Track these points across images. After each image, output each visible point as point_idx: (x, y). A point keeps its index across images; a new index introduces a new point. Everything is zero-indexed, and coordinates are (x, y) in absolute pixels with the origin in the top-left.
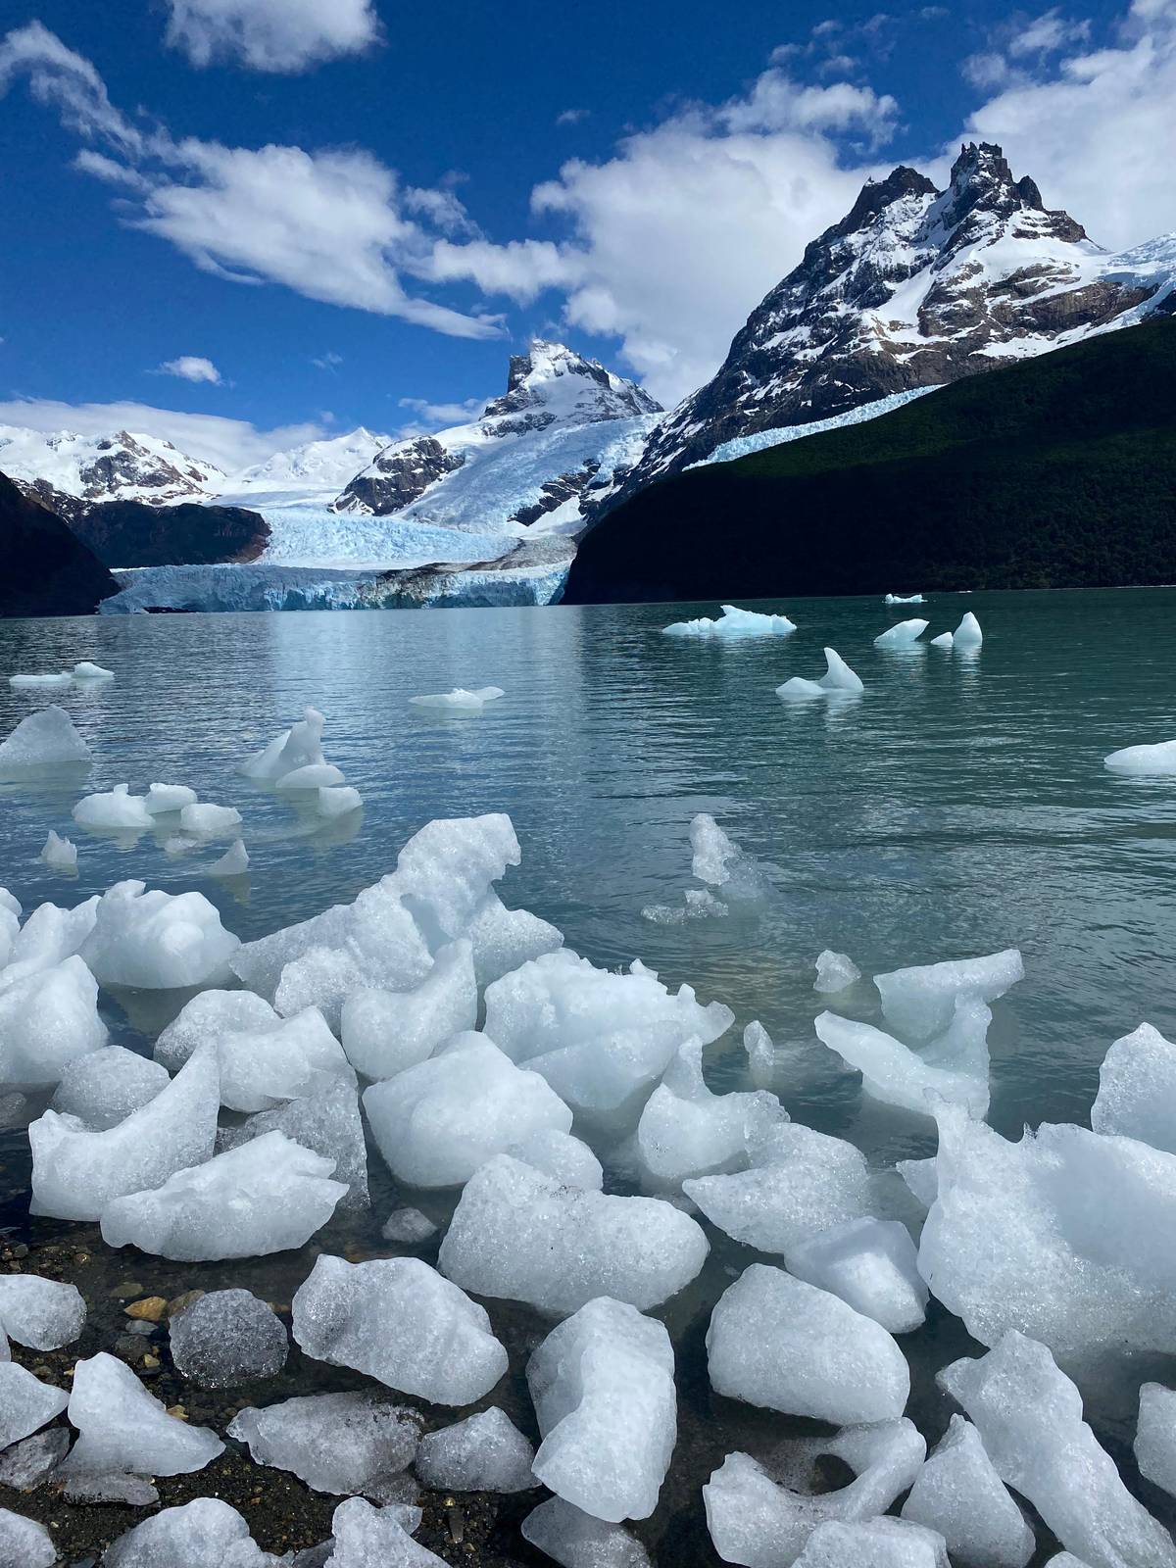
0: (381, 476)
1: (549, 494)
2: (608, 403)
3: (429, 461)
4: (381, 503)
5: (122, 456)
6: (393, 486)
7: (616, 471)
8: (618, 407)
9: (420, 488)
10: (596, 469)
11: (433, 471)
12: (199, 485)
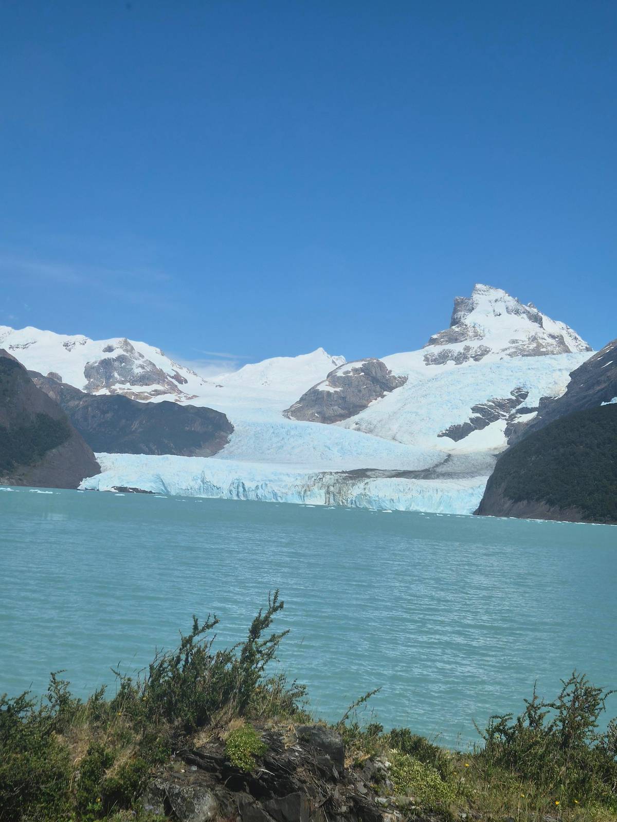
0: (332, 390)
1: (478, 415)
2: (541, 341)
3: (375, 380)
4: (329, 412)
5: (121, 359)
6: (342, 399)
7: (542, 400)
8: (549, 345)
9: (365, 402)
10: (524, 396)
11: (378, 388)
12: (180, 386)
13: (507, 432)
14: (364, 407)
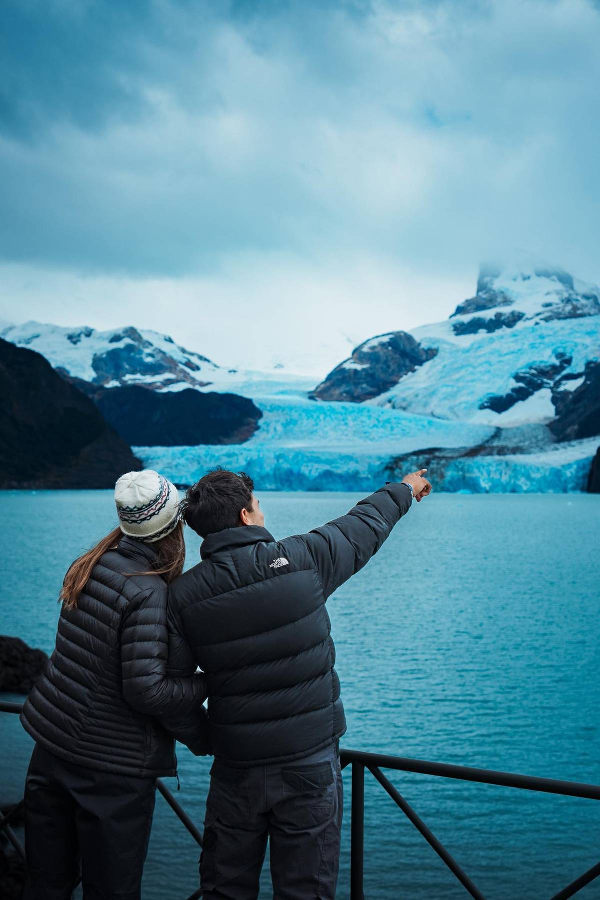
0: (359, 367)
1: (521, 385)
3: (404, 354)
4: (358, 391)
5: (129, 348)
6: (369, 376)
7: (588, 364)
8: (584, 306)
9: (394, 378)
10: (569, 361)
11: (408, 363)
12: (193, 374)
13: (554, 400)
14: (395, 383)
